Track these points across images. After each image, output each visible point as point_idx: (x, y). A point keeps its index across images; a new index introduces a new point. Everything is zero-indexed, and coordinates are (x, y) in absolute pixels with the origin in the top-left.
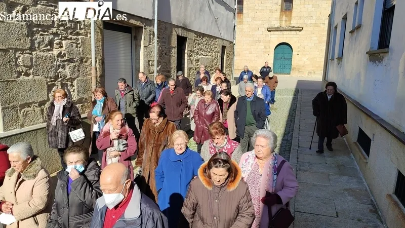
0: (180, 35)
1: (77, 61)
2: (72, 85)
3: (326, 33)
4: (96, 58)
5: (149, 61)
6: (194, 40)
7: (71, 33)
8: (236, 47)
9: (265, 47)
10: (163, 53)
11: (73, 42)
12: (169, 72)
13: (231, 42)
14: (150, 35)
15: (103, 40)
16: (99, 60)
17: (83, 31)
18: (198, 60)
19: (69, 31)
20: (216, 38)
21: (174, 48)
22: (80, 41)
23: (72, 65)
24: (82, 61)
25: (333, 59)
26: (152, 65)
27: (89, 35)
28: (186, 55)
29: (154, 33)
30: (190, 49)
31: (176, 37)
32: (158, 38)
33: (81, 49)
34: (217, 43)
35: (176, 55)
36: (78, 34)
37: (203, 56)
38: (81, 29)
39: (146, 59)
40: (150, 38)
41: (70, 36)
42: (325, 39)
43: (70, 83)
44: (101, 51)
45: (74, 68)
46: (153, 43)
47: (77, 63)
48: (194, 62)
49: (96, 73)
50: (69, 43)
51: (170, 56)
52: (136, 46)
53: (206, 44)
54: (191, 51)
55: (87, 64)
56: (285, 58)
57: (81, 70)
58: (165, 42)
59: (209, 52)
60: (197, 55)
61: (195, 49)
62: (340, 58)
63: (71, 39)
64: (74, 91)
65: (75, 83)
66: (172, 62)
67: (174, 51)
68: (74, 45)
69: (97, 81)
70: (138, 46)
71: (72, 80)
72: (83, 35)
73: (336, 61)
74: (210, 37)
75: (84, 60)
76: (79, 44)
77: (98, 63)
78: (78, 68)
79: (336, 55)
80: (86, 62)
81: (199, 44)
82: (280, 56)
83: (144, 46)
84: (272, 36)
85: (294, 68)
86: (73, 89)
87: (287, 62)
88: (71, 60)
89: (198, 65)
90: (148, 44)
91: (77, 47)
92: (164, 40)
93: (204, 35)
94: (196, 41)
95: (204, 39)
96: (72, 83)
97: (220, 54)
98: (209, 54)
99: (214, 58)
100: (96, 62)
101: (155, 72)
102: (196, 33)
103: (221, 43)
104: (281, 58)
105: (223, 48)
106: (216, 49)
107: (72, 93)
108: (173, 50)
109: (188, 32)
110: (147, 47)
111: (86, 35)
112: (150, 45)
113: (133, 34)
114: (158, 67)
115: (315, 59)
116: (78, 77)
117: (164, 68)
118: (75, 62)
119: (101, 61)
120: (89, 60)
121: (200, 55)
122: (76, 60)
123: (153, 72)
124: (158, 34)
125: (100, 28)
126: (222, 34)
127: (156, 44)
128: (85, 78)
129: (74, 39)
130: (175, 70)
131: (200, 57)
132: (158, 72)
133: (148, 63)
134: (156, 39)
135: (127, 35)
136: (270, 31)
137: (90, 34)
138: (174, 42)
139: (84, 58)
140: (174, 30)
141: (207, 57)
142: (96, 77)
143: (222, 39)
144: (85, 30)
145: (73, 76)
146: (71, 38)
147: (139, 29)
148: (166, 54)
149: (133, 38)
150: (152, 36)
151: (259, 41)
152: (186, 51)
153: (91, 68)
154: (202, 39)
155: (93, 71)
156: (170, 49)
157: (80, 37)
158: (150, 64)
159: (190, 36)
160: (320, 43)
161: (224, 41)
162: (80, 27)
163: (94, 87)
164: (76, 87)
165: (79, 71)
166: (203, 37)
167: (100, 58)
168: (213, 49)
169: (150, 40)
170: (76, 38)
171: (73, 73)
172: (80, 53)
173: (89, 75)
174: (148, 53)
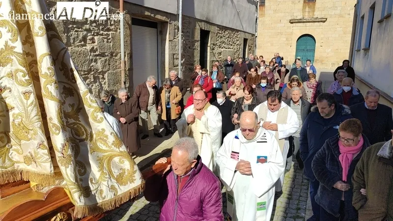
0: (203, 29)
1: (108, 55)
2: (104, 78)
3: (351, 24)
4: (125, 52)
5: (174, 54)
6: (217, 34)
7: (103, 29)
8: (258, 40)
9: (287, 39)
10: (187, 46)
11: (104, 38)
12: (193, 65)
13: (253, 35)
14: (175, 29)
15: (131, 35)
16: (128, 54)
17: (113, 27)
18: (220, 53)
19: (101, 27)
20: (238, 31)
21: (198, 41)
22: (110, 37)
23: (103, 59)
24: (112, 55)
25: (359, 50)
26: (176, 59)
27: (118, 31)
28: (209, 48)
29: (178, 27)
30: (212, 43)
31: (199, 31)
32: (182, 32)
33: (111, 44)
34: (239, 36)
35: (199, 49)
36: (109, 30)
37: (225, 49)
38: (111, 25)
39: (171, 52)
40: (175, 32)
41: (101, 32)
42: (350, 29)
43: (102, 76)
44: (129, 47)
45: (105, 62)
46: (178, 37)
47: (107, 58)
48: (216, 55)
49: (125, 67)
50: (100, 38)
51: (194, 49)
52: (162, 41)
53: (229, 37)
54: (214, 44)
55: (116, 58)
56: (307, 50)
57: (112, 64)
58: (188, 36)
59: (231, 45)
60: (220, 48)
61: (217, 42)
62: (367, 49)
63: (102, 35)
64: (105, 84)
65: (106, 75)
66: (195, 54)
67: (198, 45)
68: (106, 40)
69: (126, 74)
70: (163, 41)
71: (103, 73)
72: (113, 31)
73: (362, 51)
74: (232, 30)
75: (114, 54)
76: (110, 39)
77: (126, 57)
78: (109, 62)
79: (363, 46)
80: (116, 56)
81: (221, 37)
82: (303, 47)
83: (170, 41)
84: (294, 28)
85: (317, 60)
86: (104, 81)
87: (309, 54)
88: (102, 55)
89: (220, 58)
90: (172, 38)
91: (107, 42)
92: (188, 34)
93: (226, 28)
94: (218, 35)
95: (227, 32)
96: (103, 76)
97: (242, 46)
98: (231, 47)
99: (235, 50)
100: (125, 56)
101: (180, 65)
102: (218, 26)
103: (242, 36)
104: (304, 50)
105: (245, 40)
106: (238, 42)
107: (103, 85)
108: (196, 44)
109: (210, 26)
110: (172, 41)
111: (116, 31)
112: (175, 39)
113: (159, 29)
114: (182, 60)
115: (339, 51)
116: (108, 70)
117: (188, 61)
118: (106, 56)
119: (129, 55)
120: (119, 55)
121: (222, 48)
122: (106, 54)
123: (178, 66)
124: (183, 28)
125: (128, 24)
126: (244, 27)
127: (180, 38)
128: (115, 71)
129: (105, 35)
130: (198, 62)
131: (223, 49)
132: (182, 65)
133: (173, 57)
134: (180, 33)
135: (153, 30)
136: (292, 23)
137: (120, 29)
138: (197, 36)
139: (114, 52)
140: (197, 25)
141: (229, 50)
142: (125, 70)
143: (244, 32)
144: (115, 26)
145: (105, 70)
146: (103, 33)
147: (164, 24)
148: (189, 48)
149: (159, 33)
150: (176, 31)
151: (281, 34)
152: (209, 45)
153: (120, 62)
154: (224, 32)
155: (122, 65)
156: (194, 42)
157: (110, 32)
158: (175, 57)
159: (213, 29)
160: (344, 33)
161: (246, 34)
162: (110, 23)
163: (123, 80)
164: (106, 80)
165: (109, 65)
166: (225, 31)
167: (129, 52)
168: (235, 42)
169: (175, 34)
170: (107, 34)
171: (104, 66)
172: (110, 48)
173: (118, 68)
174: (173, 47)
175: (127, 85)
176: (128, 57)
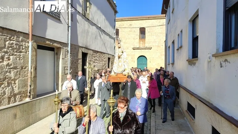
0: (84, 52)
1: (19, 68)
2: (15, 83)
3: (164, 50)
4: (31, 66)
5: (65, 67)
6: (92, 55)
7: (16, 52)
9: (132, 58)
10: (74, 62)
11: (17, 57)
12: (77, 73)
13: (113, 56)
14: (66, 52)
15: (36, 55)
16: (34, 67)
17: (24, 50)
18: (95, 66)
19: (15, 50)
20: (104, 53)
21: (80, 59)
22: (22, 56)
23: (15, 71)
24: (22, 68)
25: (169, 64)
26: (66, 70)
27: (28, 53)
28: (87, 63)
29: (68, 51)
31: (81, 53)
32: (71, 53)
33: (22, 61)
34: (105, 56)
35: (81, 64)
36: (21, 52)
37: (97, 64)
38: (23, 49)
39: (63, 66)
40: (66, 54)
41: (15, 53)
42: (164, 53)
43: (14, 82)
44: (35, 63)
45: (17, 72)
46: (67, 57)
47: (19, 70)
49: (31, 75)
50: (14, 57)
51: (78, 64)
53: (99, 57)
54: (90, 61)
55: (25, 70)
56: (143, 64)
57: (21, 74)
58: (75, 56)
59: (101, 61)
60: (94, 63)
61: (92, 59)
62: (173, 64)
63: (16, 55)
64: (16, 87)
65: (17, 82)
66: (79, 67)
67: (80, 61)
68: (18, 59)
69: (31, 80)
70: (58, 59)
71: (15, 80)
72: (24, 53)
73: (171, 65)
74: (101, 53)
75: (24, 68)
76: (21, 58)
77: (32, 69)
78: (20, 73)
79: (171, 62)
80: (25, 69)
81: (95, 57)
82: (141, 63)
83: (62, 59)
84: (136, 52)
86: (15, 85)
88: (15, 68)
90: (64, 57)
91: (19, 60)
92: (74, 55)
93: (97, 52)
95: (98, 54)
96: (15, 82)
97: (107, 62)
98: (101, 62)
99: (103, 64)
100: (31, 68)
101: (69, 73)
102: (93, 50)
103: (108, 56)
105: (109, 59)
106: (105, 60)
107: (14, 88)
109: (88, 50)
110: (64, 59)
111: (26, 53)
113: (56, 52)
114: (70, 70)
116: (19, 78)
117: (74, 71)
118: (17, 69)
119: (34, 68)
120: (27, 68)
121: (96, 63)
122: (18, 67)
125: (35, 49)
126: (108, 51)
127: (69, 57)
128: (23, 79)
129: (18, 55)
131: (96, 64)
133: (64, 69)
134: (69, 54)
135: (52, 52)
136: (134, 49)
137: (29, 52)
138: (80, 56)
139: (24, 66)
140: (80, 49)
141: (100, 64)
142: (31, 78)
143: (108, 54)
144: (26, 50)
145: (16, 78)
146: (16, 54)
147: (59, 49)
149: (55, 54)
150: (67, 53)
152: (87, 61)
153: (28, 72)
155: (29, 74)
156: (78, 60)
157: (22, 54)
158: (66, 69)
159: (90, 52)
160: (161, 55)
161: (109, 55)
162: (22, 48)
163: (29, 84)
164: (17, 84)
165: (20, 74)
166: (97, 53)
167: (34, 66)
168: (103, 60)
169: (66, 55)
170: (19, 54)
171: (16, 75)
172: (21, 64)
173: (26, 77)
174: (64, 63)
175: (32, 87)
176: (33, 69)
